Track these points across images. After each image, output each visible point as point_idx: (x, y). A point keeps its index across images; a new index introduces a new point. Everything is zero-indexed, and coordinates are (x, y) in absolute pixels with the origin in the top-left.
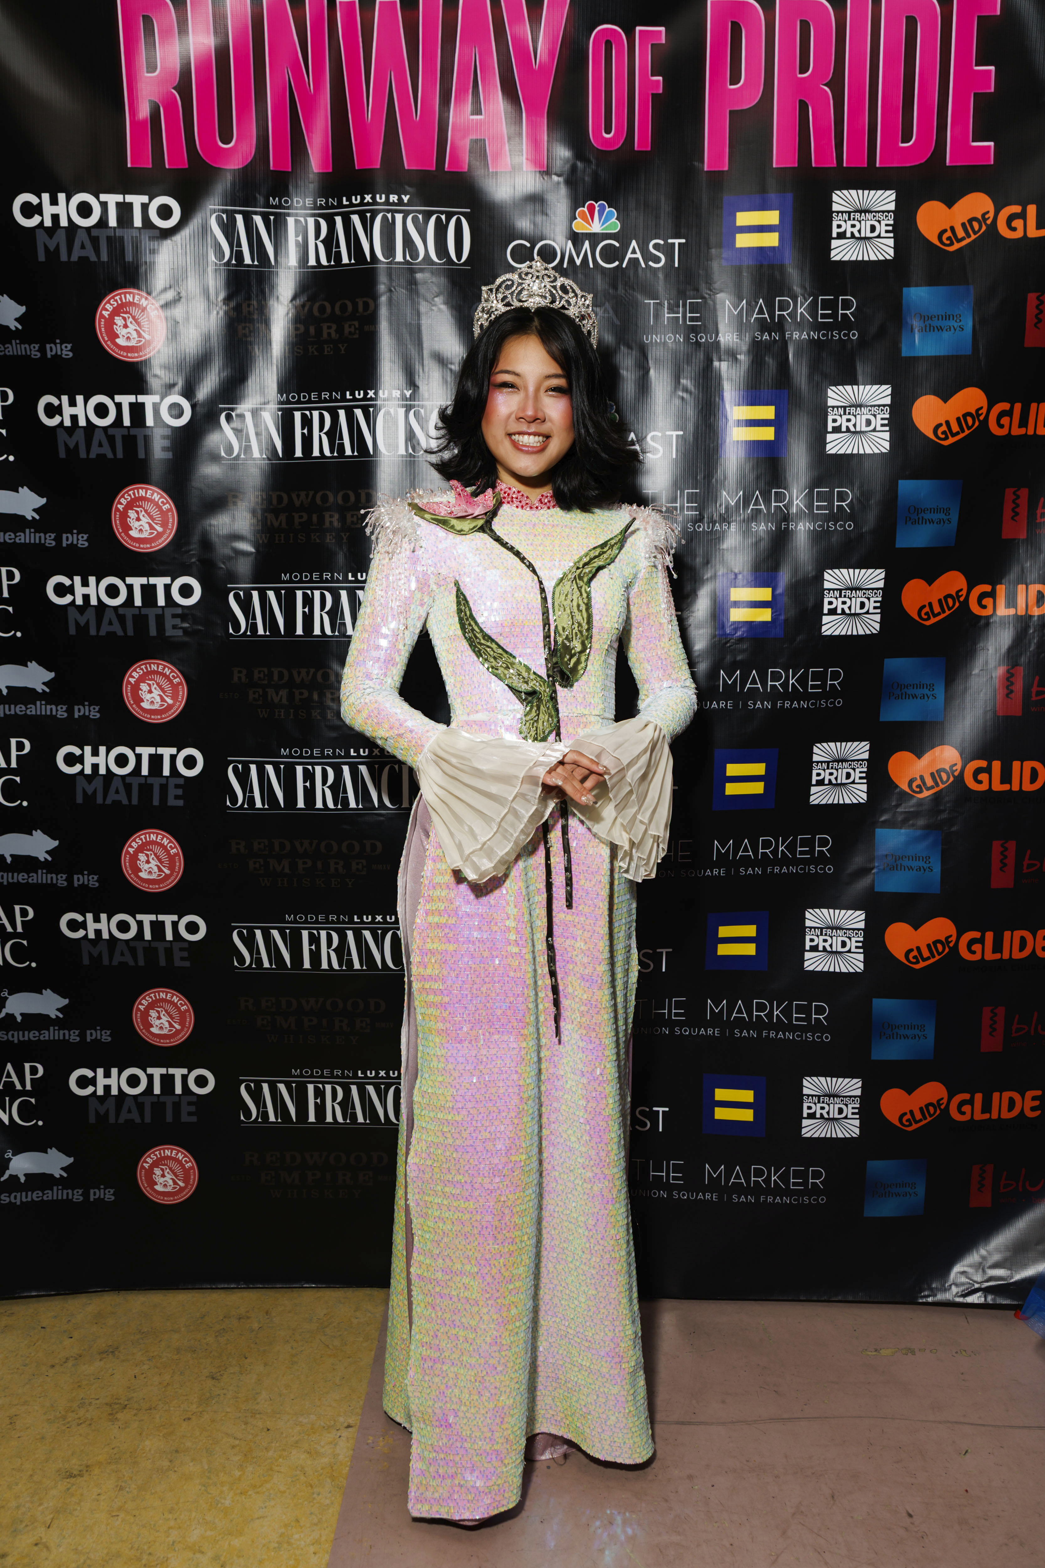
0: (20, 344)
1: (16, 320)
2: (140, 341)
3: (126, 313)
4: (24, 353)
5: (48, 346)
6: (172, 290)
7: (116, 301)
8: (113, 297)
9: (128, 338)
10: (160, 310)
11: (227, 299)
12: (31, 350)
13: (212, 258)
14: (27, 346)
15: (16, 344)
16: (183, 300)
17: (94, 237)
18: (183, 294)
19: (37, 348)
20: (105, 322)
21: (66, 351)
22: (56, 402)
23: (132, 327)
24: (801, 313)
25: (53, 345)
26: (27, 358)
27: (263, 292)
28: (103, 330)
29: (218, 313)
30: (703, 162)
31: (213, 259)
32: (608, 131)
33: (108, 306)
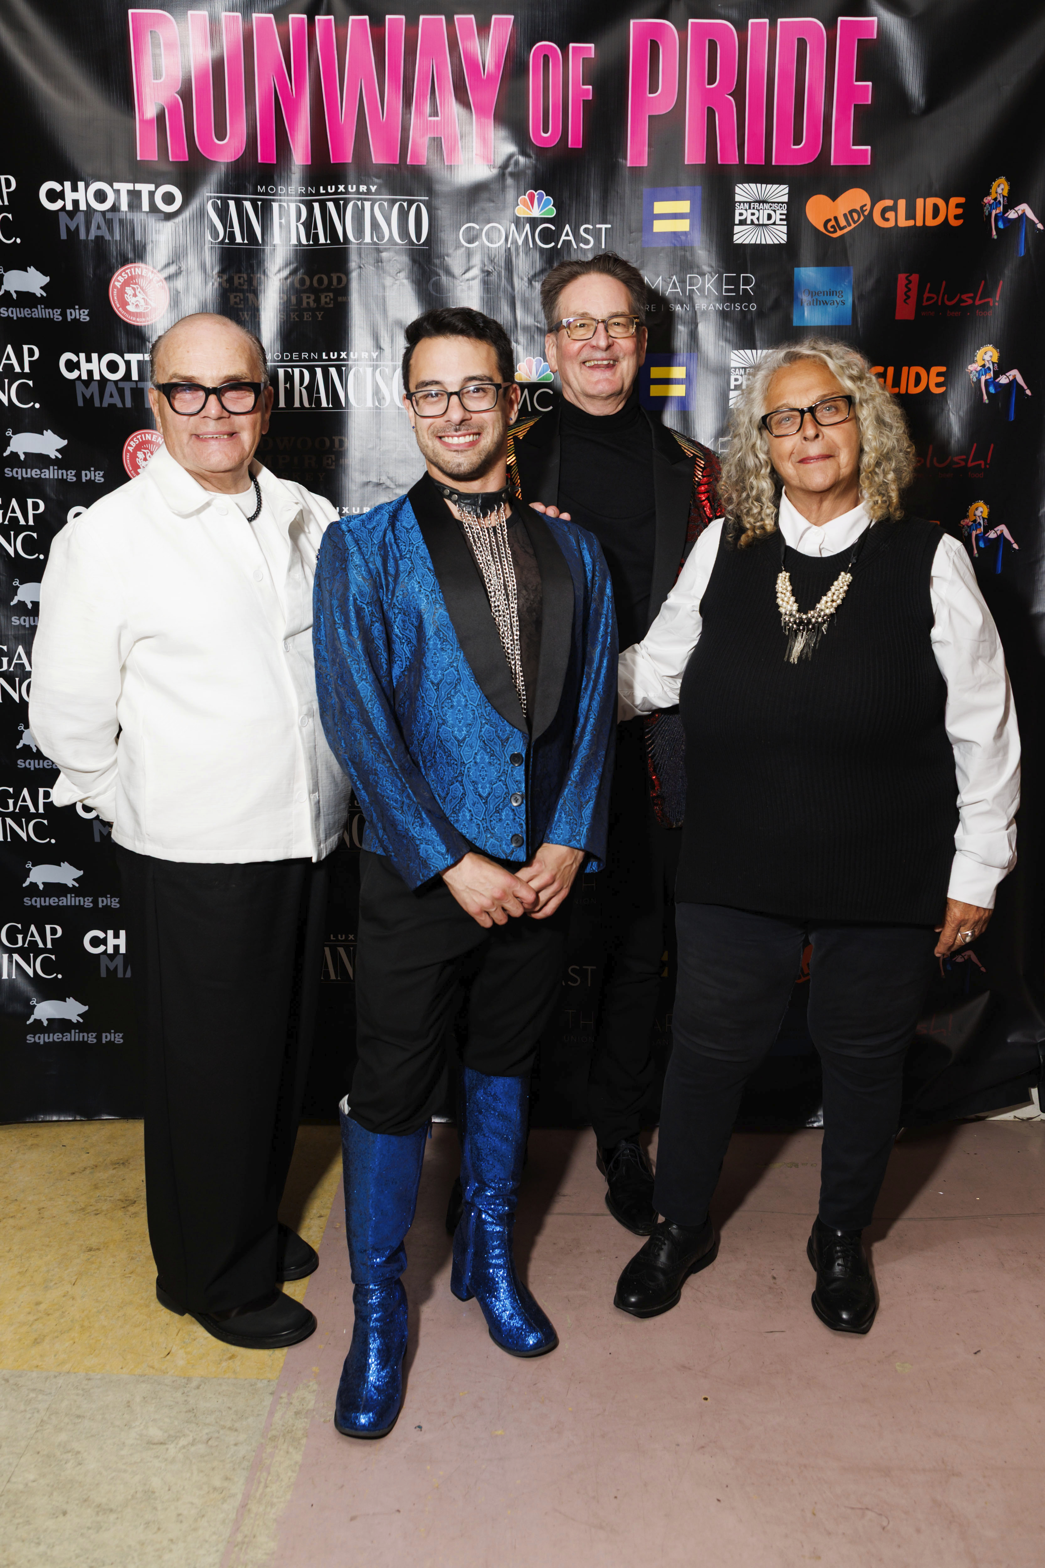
0: (45, 308)
1: (41, 288)
2: (147, 308)
3: (136, 284)
4: (48, 317)
5: (68, 311)
6: (174, 265)
7: (127, 273)
8: (124, 271)
9: (137, 305)
10: (164, 282)
11: (221, 272)
12: (54, 314)
13: (208, 237)
14: (50, 310)
15: (41, 308)
16: (184, 273)
17: (108, 219)
18: (184, 268)
19: (59, 313)
20: (117, 291)
21: (84, 315)
22: (75, 359)
23: (140, 296)
24: (709, 288)
25: (72, 311)
26: (51, 320)
27: (252, 266)
28: (115, 298)
29: (213, 284)
30: (626, 159)
31: (210, 238)
32: (546, 131)
33: (120, 278)
